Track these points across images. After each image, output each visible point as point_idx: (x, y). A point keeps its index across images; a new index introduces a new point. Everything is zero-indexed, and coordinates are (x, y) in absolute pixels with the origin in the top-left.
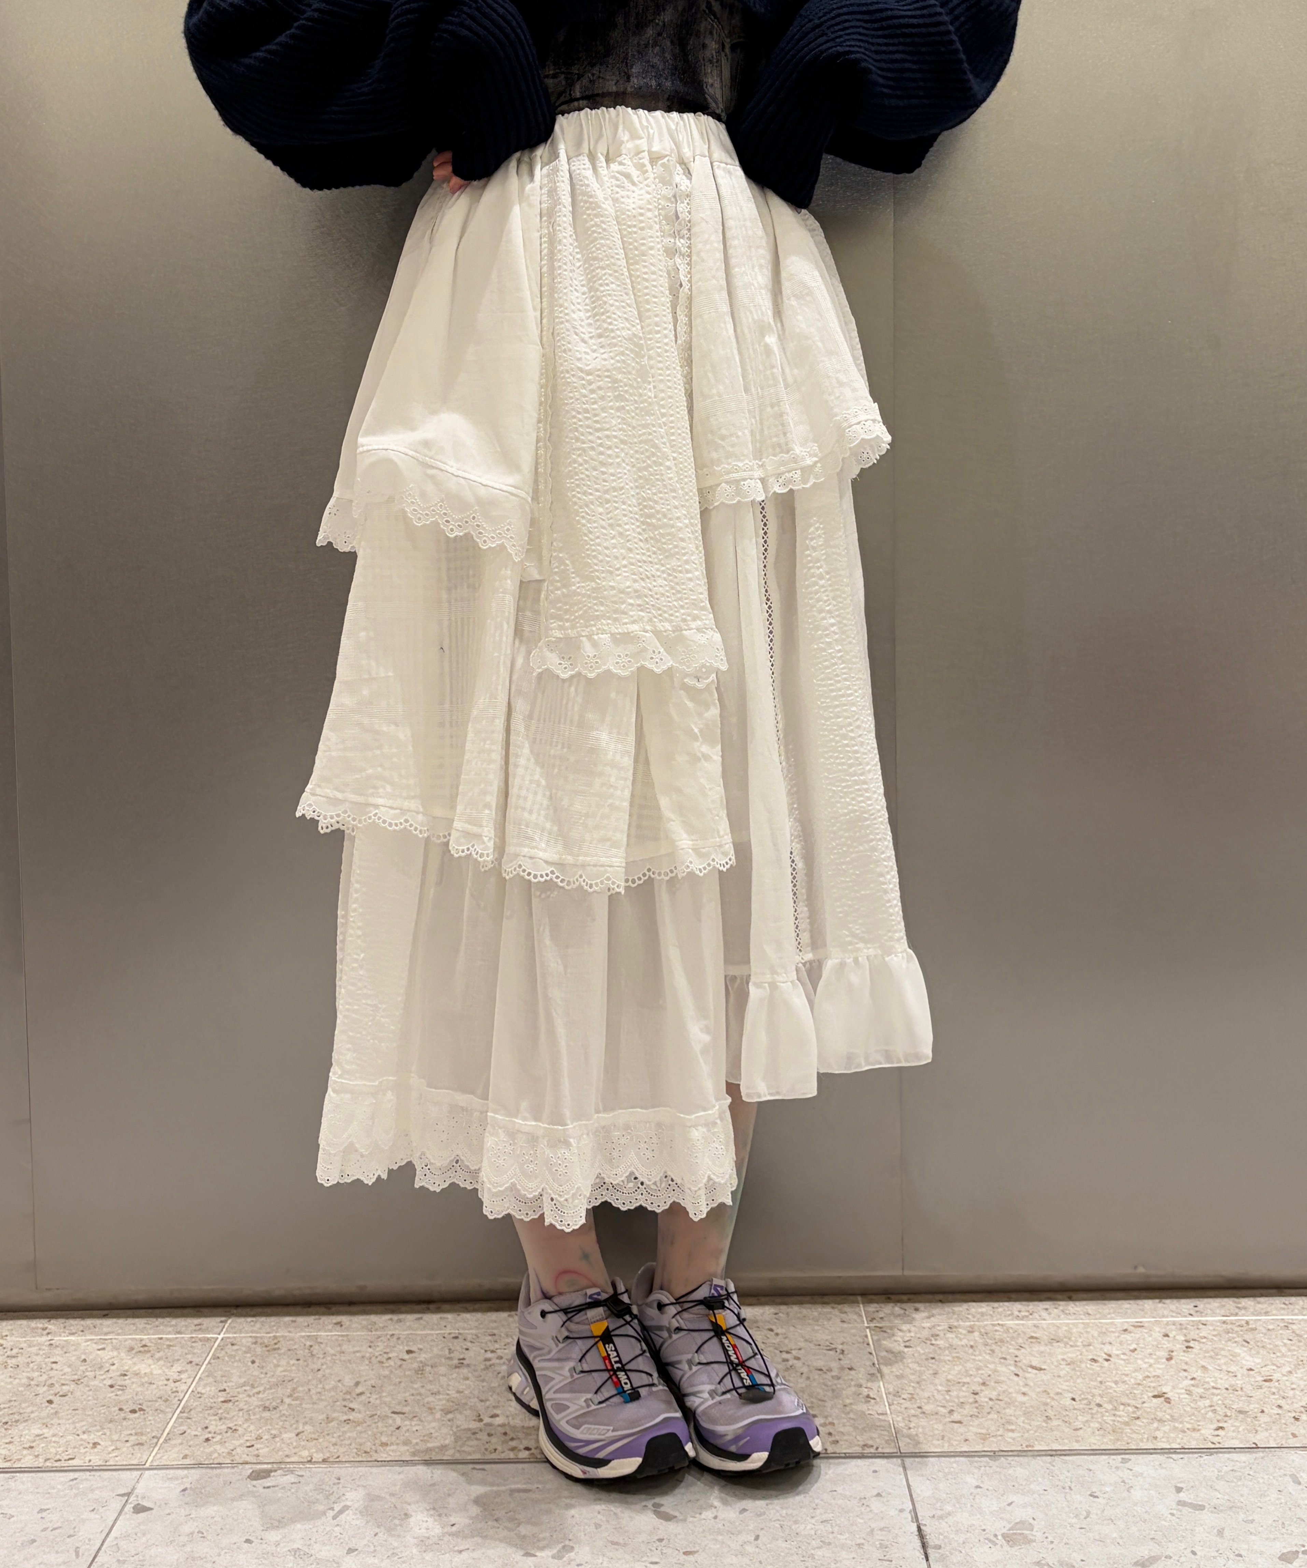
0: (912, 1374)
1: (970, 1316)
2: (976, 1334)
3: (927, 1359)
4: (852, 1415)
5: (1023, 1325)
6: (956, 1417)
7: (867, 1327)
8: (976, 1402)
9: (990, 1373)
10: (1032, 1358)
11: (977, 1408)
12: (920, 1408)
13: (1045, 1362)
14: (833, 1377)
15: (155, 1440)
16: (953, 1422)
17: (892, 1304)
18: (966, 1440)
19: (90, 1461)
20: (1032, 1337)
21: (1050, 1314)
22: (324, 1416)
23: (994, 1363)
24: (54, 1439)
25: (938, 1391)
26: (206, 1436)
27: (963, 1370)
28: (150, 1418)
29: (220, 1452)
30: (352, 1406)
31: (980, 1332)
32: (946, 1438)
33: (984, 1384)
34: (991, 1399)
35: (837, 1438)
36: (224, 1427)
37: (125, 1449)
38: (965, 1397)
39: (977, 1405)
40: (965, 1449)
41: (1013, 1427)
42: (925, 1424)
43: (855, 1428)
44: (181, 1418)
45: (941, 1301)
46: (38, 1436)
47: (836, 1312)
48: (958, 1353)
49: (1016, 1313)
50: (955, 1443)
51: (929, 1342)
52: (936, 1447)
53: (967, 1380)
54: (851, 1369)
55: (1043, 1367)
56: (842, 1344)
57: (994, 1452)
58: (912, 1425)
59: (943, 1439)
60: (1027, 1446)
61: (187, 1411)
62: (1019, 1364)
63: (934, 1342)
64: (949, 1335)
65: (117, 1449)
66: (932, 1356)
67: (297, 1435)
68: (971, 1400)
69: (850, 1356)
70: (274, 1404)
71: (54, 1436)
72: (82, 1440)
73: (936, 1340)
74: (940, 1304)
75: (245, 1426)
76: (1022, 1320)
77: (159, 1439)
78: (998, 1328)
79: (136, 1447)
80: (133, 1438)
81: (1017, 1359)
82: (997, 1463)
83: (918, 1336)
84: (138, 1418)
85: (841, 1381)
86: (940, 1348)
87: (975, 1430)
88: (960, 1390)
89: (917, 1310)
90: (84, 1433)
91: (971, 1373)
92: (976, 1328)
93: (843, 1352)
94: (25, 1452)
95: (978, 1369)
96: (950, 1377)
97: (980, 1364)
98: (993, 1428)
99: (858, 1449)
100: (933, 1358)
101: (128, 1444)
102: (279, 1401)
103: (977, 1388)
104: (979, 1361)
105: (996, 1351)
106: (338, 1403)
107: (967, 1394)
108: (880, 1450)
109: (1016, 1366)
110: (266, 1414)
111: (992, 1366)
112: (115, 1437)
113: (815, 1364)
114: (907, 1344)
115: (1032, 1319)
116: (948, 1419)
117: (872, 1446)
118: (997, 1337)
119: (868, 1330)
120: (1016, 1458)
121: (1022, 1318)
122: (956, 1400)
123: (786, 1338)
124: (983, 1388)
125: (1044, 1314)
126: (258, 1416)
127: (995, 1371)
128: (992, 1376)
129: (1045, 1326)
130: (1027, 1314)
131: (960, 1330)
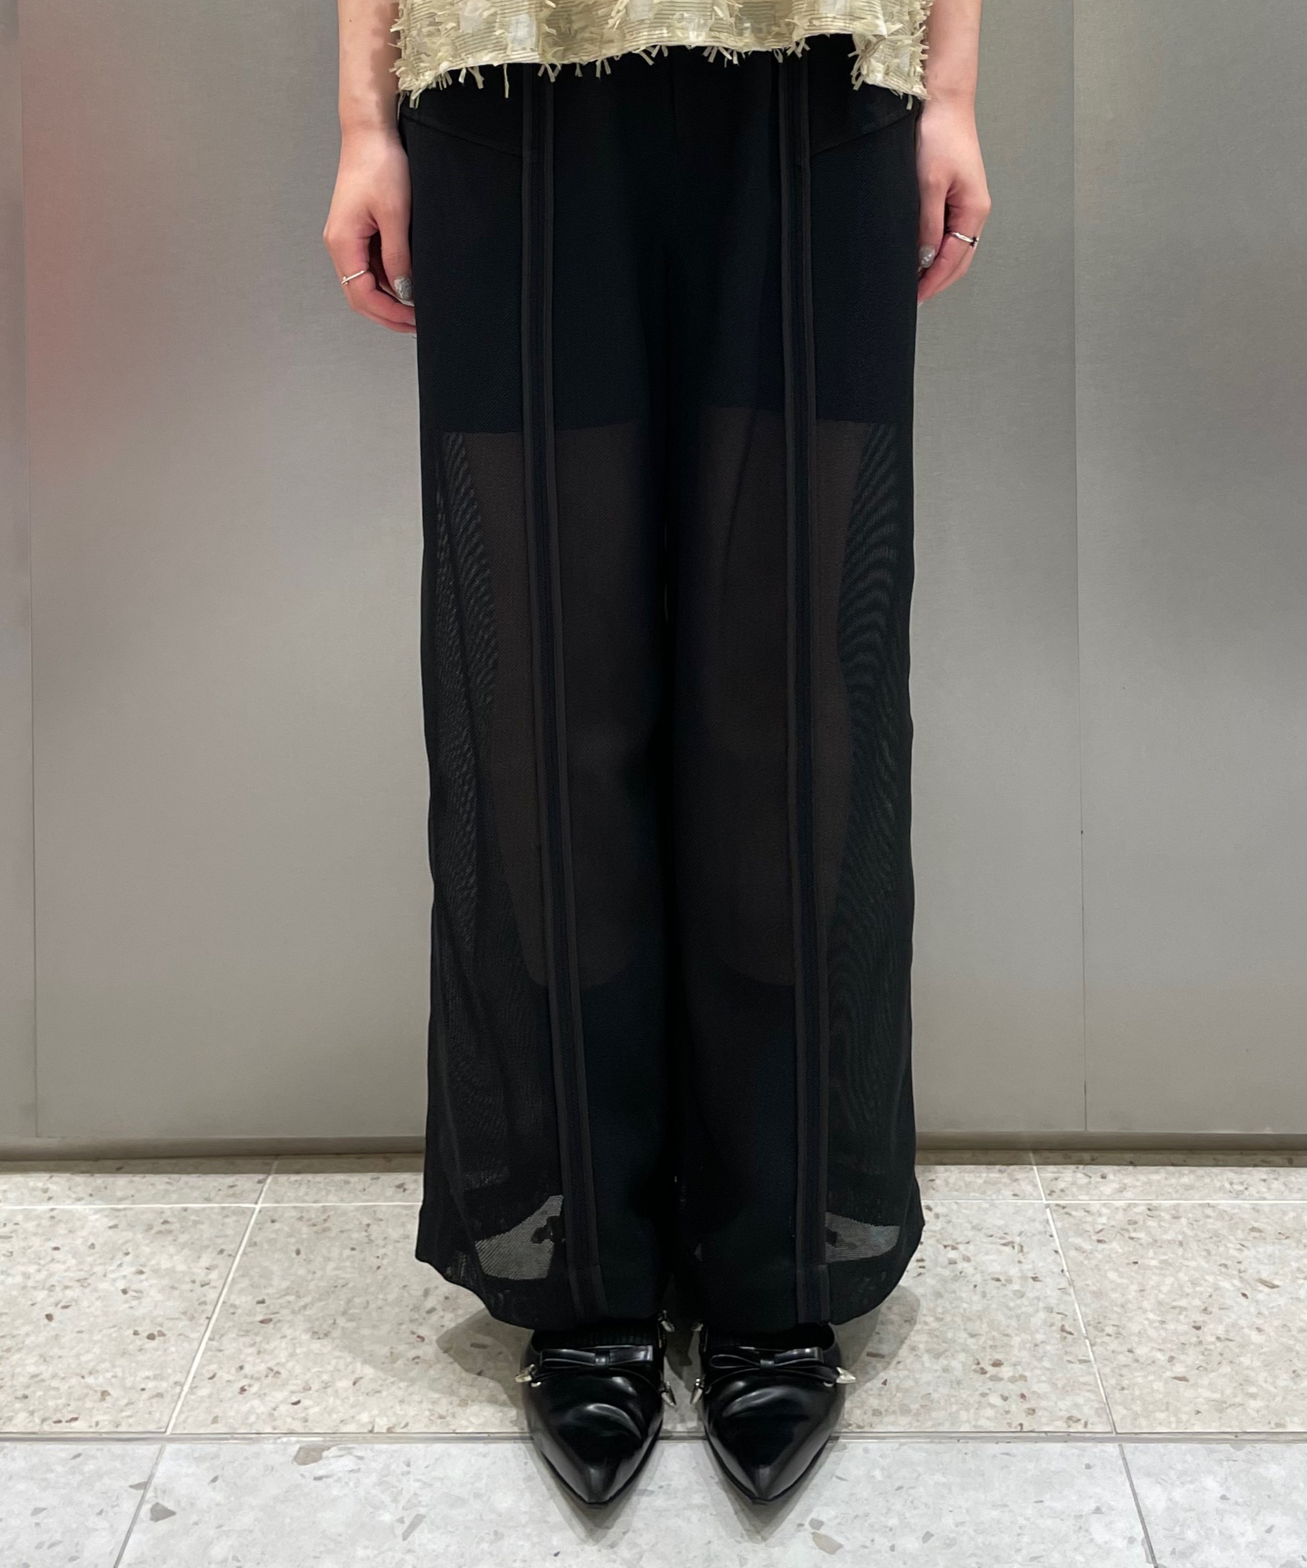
0: (1113, 1290)
1: (1170, 1190)
2: (1183, 1221)
3: (1128, 1264)
4: (1046, 1364)
5: (1239, 1207)
6: (1179, 1369)
7: (1048, 1206)
8: (1200, 1342)
9: (1210, 1290)
10: (1261, 1267)
11: (1203, 1355)
12: (1130, 1351)
13: (1276, 1274)
14: (1015, 1292)
15: (178, 1389)
16: (1176, 1378)
17: (1073, 1167)
18: (1198, 1412)
19: (97, 1424)
20: (1253, 1229)
21: (1269, 1189)
22: (385, 1350)
23: (1214, 1274)
24: (55, 1384)
25: (1151, 1322)
26: (241, 1384)
27: (1176, 1285)
28: (173, 1349)
29: (259, 1411)
30: (423, 1331)
31: (1188, 1219)
32: (1171, 1408)
33: (1205, 1309)
34: (1218, 1338)
35: (1032, 1404)
36: (262, 1368)
37: (141, 1404)
38: (1186, 1333)
39: (1201, 1348)
40: (1197, 1429)
41: (1253, 1390)
42: (1140, 1380)
43: (1054, 1385)
44: (210, 1350)
45: (1132, 1164)
46: (36, 1376)
47: (1005, 1179)
48: (1165, 1254)
49: (1228, 1186)
50: (1184, 1417)
51: (1127, 1235)
52: (1160, 1424)
53: (1183, 1303)
54: (1035, 1279)
55: (1276, 1282)
56: (1020, 1234)
57: (1236, 1434)
58: (1125, 1383)
59: (1167, 1409)
60: (1278, 1425)
61: (217, 1337)
62: (1245, 1276)
63: (1133, 1235)
64: (1151, 1223)
65: (130, 1403)
66: (1133, 1259)
67: (354, 1384)
68: (1194, 1340)
69: (1032, 1256)
70: (325, 1327)
71: (54, 1376)
72: (88, 1386)
73: (1135, 1230)
74: (1131, 1168)
75: (290, 1365)
76: (1236, 1198)
77: (182, 1385)
78: (1209, 1211)
79: (154, 1401)
80: (150, 1385)
81: (1242, 1267)
82: (1241, 1454)
83: (1113, 1223)
84: (157, 1350)
85: (1025, 1301)
86: (1141, 1244)
87: (1207, 1394)
88: (1178, 1321)
89: (1104, 1177)
90: (90, 1373)
91: (1188, 1290)
92: (1181, 1209)
93: (1022, 1247)
94: (18, 1405)
95: (1194, 1283)
96: (1161, 1296)
97: (1197, 1275)
98: (1228, 1391)
99: (1060, 1426)
100: (1136, 1263)
101: (145, 1395)
102: (332, 1321)
103: (1199, 1318)
104: (1194, 1269)
105: (1213, 1252)
106: (403, 1327)
107: (1185, 1328)
108: (1090, 1428)
109: (1240, 1277)
110: (316, 1346)
111: (1210, 1278)
112: (129, 1382)
113: (990, 1270)
114: (1100, 1236)
115: (1251, 1197)
116: (1169, 1374)
117: (1079, 1420)
118: (1209, 1226)
119: (1048, 1210)
120: (1266, 1446)
121: (1238, 1195)
122: (1174, 1338)
123: (949, 1222)
124: (1205, 1317)
125: (1263, 1188)
126: (305, 1350)
127: (1217, 1288)
128: (1214, 1297)
129: (1267, 1209)
130: (1241, 1188)
131: (1163, 1214)
